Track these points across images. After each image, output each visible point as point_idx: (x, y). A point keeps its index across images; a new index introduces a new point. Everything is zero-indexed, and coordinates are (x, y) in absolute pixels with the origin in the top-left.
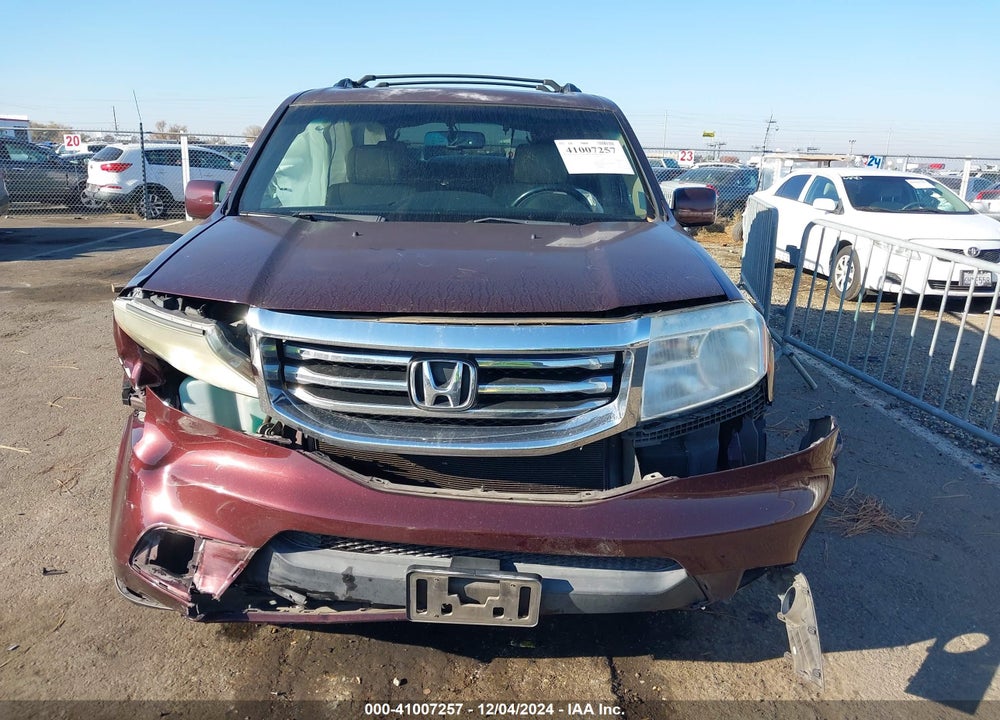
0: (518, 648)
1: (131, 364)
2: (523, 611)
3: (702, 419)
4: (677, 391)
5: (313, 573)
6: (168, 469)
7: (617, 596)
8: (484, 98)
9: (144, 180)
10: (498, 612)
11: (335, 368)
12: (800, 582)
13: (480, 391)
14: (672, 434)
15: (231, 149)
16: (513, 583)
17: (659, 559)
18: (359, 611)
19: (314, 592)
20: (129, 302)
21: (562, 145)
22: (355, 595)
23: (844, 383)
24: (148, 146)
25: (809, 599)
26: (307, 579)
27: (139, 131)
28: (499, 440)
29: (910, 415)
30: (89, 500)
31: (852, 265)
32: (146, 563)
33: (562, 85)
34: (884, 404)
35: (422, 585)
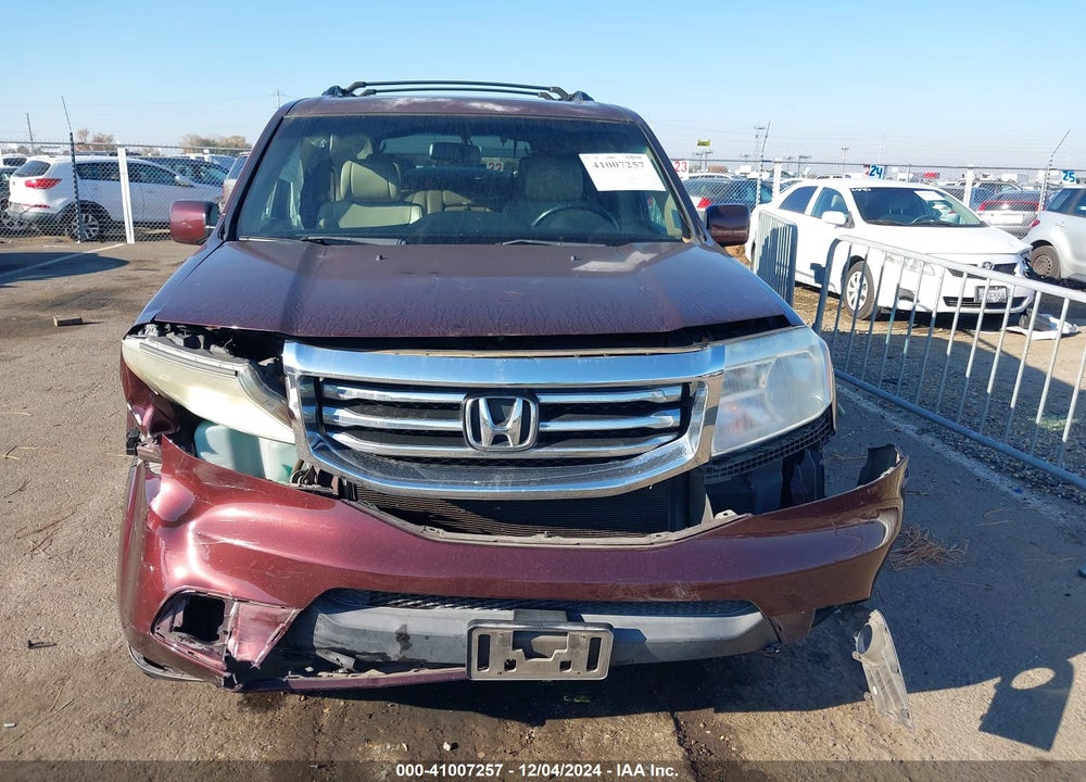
0: (571, 703)
1: (141, 409)
2: (592, 664)
3: (772, 453)
4: (747, 422)
5: (364, 633)
6: (192, 525)
7: (691, 643)
8: (499, 108)
9: (76, 198)
10: (565, 665)
11: (380, 409)
12: (876, 620)
13: (541, 429)
14: (742, 469)
15: (173, 162)
16: (583, 634)
17: (733, 601)
18: (412, 672)
19: (364, 654)
20: (142, 341)
21: (588, 160)
22: (410, 655)
23: (872, 407)
24: (79, 159)
25: (888, 637)
26: (356, 640)
27: (69, 141)
28: (562, 481)
29: (943, 439)
30: (68, 563)
31: (865, 282)
32: (171, 631)
33: (570, 92)
34: (915, 428)
35: (485, 641)
